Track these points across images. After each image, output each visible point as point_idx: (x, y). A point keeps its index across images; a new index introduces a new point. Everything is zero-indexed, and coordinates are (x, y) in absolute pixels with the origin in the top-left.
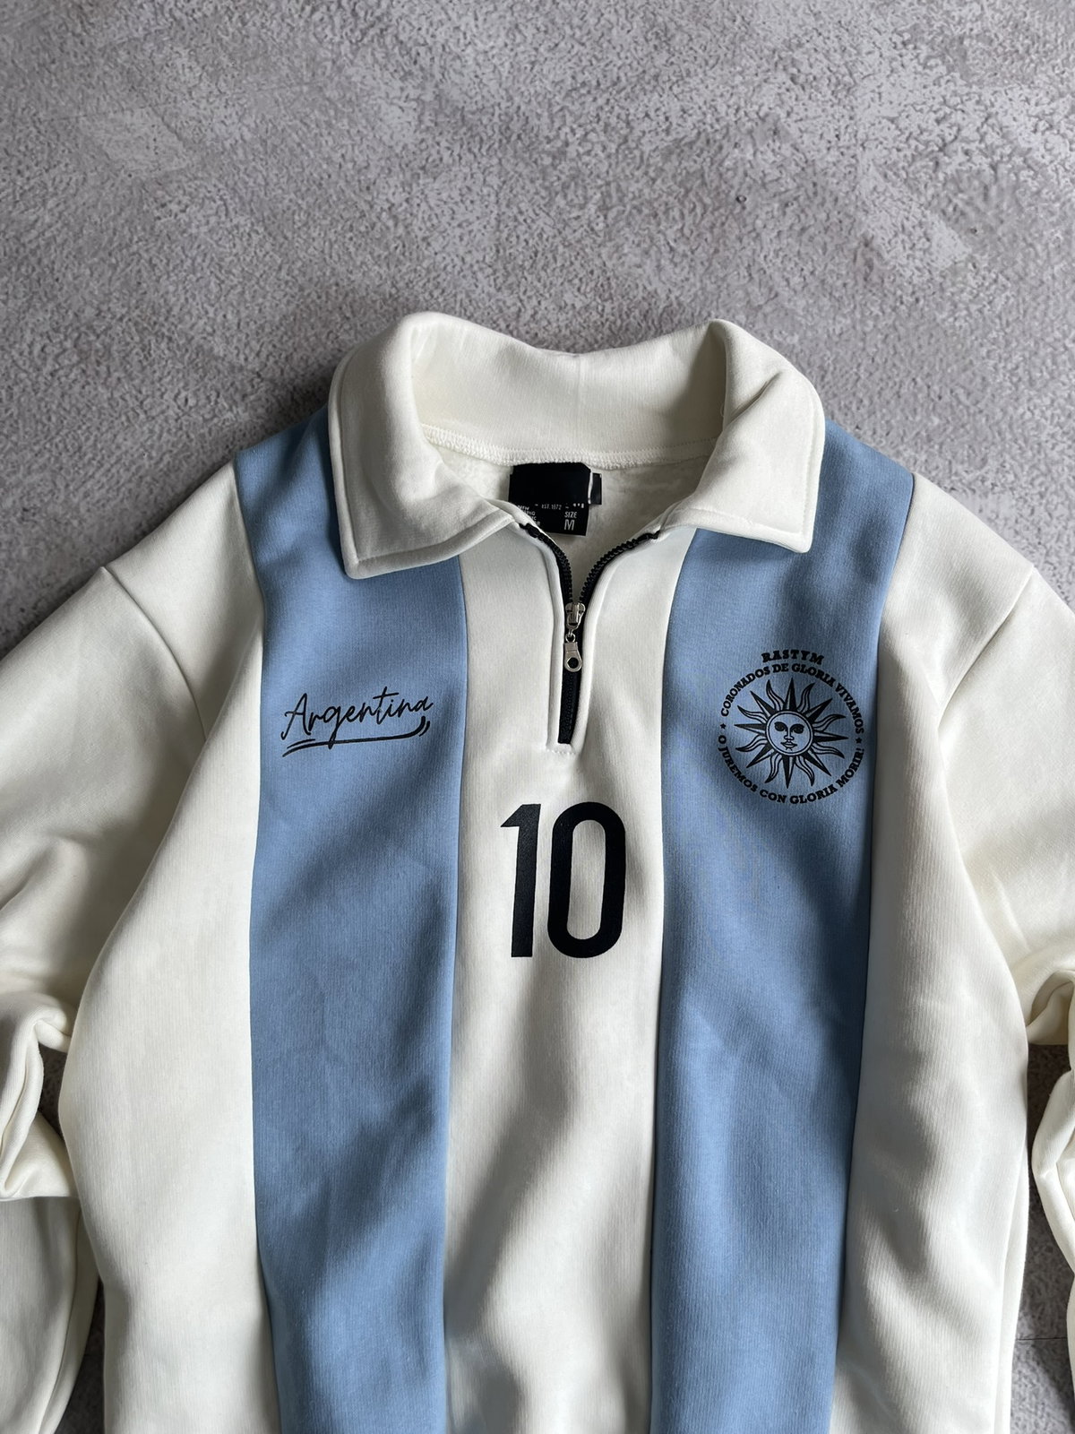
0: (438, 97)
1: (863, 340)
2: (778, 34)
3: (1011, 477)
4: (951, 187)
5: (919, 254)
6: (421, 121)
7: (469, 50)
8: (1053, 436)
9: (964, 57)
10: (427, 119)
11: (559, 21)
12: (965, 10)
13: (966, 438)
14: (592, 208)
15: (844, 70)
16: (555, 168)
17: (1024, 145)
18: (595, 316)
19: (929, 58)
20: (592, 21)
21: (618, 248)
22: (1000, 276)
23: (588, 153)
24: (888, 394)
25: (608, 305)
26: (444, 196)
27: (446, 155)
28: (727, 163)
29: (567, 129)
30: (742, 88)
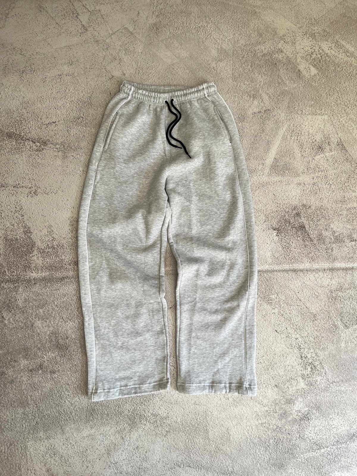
0: (221, 48)
1: (299, 88)
2: (281, 33)
3: (327, 112)
4: (314, 60)
5: (308, 73)
6: (218, 52)
7: (226, 39)
8: (334, 105)
9: (315, 37)
10: (219, 51)
11: (242, 33)
12: (315, 28)
13: (318, 105)
14: (249, 66)
15: (293, 40)
16: (242, 59)
17: (327, 52)
18: (251, 86)
19: (309, 37)
20: (248, 33)
21: (254, 73)
22: (323, 77)
23: (248, 57)
24: (304, 98)
25: (253, 84)
26: (223, 65)
27: (223, 58)
28: (273, 57)
29: (244, 53)
30: (275, 44)
